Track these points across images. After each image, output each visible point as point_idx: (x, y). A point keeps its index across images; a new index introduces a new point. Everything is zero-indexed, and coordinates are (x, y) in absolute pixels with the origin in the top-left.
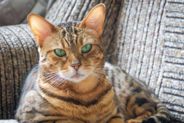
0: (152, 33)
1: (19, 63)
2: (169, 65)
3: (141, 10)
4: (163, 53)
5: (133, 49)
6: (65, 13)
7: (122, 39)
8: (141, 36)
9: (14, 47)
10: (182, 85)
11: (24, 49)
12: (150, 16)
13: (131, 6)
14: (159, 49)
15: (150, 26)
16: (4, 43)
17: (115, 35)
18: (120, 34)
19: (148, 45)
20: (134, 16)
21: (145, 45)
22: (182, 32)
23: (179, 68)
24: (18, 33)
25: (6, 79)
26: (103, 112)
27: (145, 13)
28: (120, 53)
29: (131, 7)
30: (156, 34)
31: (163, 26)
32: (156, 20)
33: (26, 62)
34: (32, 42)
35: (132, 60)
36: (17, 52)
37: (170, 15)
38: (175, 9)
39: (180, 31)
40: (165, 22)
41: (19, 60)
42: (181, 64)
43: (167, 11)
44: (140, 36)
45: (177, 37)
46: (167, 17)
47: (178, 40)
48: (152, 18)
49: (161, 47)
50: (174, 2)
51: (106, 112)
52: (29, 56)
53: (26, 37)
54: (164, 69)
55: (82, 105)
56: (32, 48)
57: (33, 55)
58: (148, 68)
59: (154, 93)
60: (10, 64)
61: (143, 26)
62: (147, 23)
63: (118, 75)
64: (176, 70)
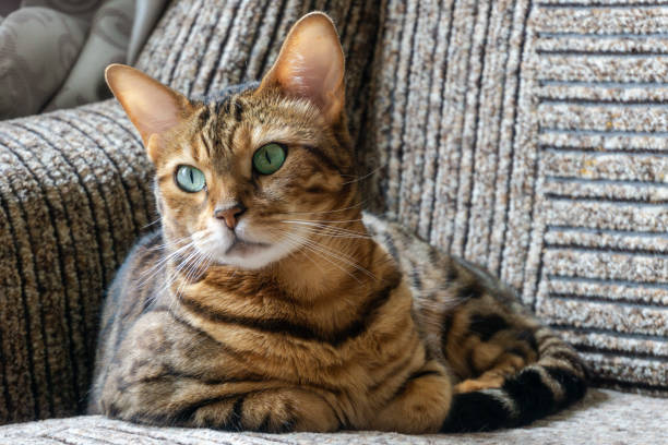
0: (493, 108)
1: (77, 236)
2: (561, 204)
3: (449, 36)
4: (536, 167)
5: (436, 166)
6: (200, 64)
7: (396, 134)
8: (459, 119)
9: (54, 183)
10: (609, 265)
11: (86, 189)
12: (483, 53)
13: (416, 25)
14: (523, 157)
15: (485, 87)
16: (24, 174)
17: (369, 125)
18: (386, 120)
19: (485, 148)
20: (428, 58)
21: (473, 147)
22: (594, 98)
23: (596, 213)
24: (59, 138)
25: (41, 289)
26: (385, 358)
27: (466, 45)
28: (393, 183)
29: (415, 30)
30: (509, 110)
31: (530, 82)
32: (504, 66)
33: (97, 231)
34: (108, 164)
35: (434, 200)
36: (68, 199)
37: (548, 45)
38: (562, 27)
39: (588, 96)
40: (534, 69)
41: (76, 227)
42: (598, 198)
43: (538, 35)
44: (453, 122)
45: (578, 113)
46: (540, 52)
47: (582, 123)
48: (489, 60)
49: (530, 151)
50: (559, 5)
51: (393, 358)
52: (106, 209)
53: (86, 149)
54: (545, 219)
55: (320, 340)
56: (113, 183)
57: (116, 208)
58: (491, 222)
59: (520, 300)
60: (51, 242)
61: (462, 89)
62: (473, 77)
63: (406, 249)
64: (587, 220)
